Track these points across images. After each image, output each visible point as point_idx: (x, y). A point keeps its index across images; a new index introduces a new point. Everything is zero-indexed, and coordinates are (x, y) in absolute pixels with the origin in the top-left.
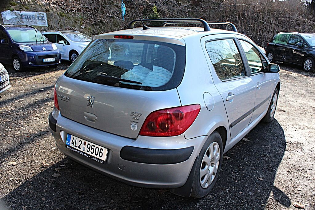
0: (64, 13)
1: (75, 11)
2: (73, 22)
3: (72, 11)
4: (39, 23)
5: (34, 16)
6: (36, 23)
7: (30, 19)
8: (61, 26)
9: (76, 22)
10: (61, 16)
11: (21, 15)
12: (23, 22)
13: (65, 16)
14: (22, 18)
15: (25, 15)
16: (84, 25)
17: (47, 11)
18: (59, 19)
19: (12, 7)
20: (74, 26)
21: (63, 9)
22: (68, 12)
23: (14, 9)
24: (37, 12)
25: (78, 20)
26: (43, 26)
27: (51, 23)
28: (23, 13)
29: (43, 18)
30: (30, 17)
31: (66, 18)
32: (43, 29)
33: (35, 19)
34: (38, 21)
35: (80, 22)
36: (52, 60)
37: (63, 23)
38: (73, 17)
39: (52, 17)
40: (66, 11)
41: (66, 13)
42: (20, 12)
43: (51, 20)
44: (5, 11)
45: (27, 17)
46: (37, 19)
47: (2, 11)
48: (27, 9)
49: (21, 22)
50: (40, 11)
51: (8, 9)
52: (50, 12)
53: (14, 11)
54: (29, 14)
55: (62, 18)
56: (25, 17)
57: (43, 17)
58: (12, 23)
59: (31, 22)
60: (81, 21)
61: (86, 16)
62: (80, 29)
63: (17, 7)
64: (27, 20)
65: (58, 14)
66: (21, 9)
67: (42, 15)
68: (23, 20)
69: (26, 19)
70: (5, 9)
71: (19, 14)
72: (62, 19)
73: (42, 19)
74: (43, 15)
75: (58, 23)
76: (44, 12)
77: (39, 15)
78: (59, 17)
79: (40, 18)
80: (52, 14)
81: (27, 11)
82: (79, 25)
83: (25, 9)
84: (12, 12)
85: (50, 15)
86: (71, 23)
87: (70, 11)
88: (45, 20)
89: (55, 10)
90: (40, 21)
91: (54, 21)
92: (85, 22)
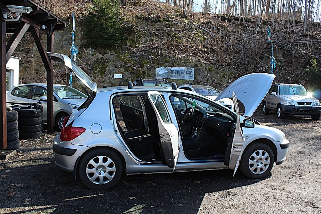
0: (213, 68)
1: (225, 66)
2: (221, 77)
3: (221, 66)
4: (187, 77)
5: (183, 71)
6: (184, 78)
7: (179, 74)
8: (207, 80)
9: (224, 77)
10: (209, 70)
11: (172, 70)
12: (172, 77)
13: (214, 70)
14: (172, 73)
15: (175, 70)
16: (232, 79)
17: (196, 66)
18: (207, 73)
19: (166, 64)
20: (221, 81)
21: (213, 64)
22: (217, 67)
23: (167, 65)
24: (186, 67)
25: (226, 75)
26: (189, 80)
27: (198, 77)
28: (174, 68)
29: (190, 72)
30: (179, 72)
31: (214, 73)
32: (189, 82)
33: (183, 73)
34: (185, 75)
35: (229, 77)
37: (210, 77)
38: (221, 71)
39: (200, 71)
40: (216, 66)
41: (215, 68)
42: (172, 68)
43: (198, 75)
44: (160, 67)
45: (177, 72)
46: (185, 73)
47: (157, 68)
48: (179, 65)
49: (170, 76)
50: (189, 67)
51: (163, 65)
52: (198, 67)
53: (167, 67)
54: (178, 69)
55: (210, 72)
56: (175, 72)
57: (192, 71)
58: (163, 77)
59: (180, 76)
60: (230, 75)
61: (236, 71)
62: (227, 83)
63: (169, 64)
64: (176, 75)
65: (206, 69)
66: (173, 65)
67: (190, 70)
68: (173, 75)
69: (175, 73)
70: (159, 66)
71: (170, 70)
72: (210, 74)
73: (190, 74)
74: (192, 70)
75: (205, 78)
76: (193, 67)
77: (188, 70)
78: (207, 71)
79: (188, 73)
80: (200, 69)
81: (178, 67)
82: (226, 79)
83: (176, 65)
84: (165, 68)
85: (198, 70)
86: (219, 78)
87: (219, 66)
88: (192, 75)
89: (203, 65)
90: (187, 75)
91: (201, 75)
92: (233, 76)
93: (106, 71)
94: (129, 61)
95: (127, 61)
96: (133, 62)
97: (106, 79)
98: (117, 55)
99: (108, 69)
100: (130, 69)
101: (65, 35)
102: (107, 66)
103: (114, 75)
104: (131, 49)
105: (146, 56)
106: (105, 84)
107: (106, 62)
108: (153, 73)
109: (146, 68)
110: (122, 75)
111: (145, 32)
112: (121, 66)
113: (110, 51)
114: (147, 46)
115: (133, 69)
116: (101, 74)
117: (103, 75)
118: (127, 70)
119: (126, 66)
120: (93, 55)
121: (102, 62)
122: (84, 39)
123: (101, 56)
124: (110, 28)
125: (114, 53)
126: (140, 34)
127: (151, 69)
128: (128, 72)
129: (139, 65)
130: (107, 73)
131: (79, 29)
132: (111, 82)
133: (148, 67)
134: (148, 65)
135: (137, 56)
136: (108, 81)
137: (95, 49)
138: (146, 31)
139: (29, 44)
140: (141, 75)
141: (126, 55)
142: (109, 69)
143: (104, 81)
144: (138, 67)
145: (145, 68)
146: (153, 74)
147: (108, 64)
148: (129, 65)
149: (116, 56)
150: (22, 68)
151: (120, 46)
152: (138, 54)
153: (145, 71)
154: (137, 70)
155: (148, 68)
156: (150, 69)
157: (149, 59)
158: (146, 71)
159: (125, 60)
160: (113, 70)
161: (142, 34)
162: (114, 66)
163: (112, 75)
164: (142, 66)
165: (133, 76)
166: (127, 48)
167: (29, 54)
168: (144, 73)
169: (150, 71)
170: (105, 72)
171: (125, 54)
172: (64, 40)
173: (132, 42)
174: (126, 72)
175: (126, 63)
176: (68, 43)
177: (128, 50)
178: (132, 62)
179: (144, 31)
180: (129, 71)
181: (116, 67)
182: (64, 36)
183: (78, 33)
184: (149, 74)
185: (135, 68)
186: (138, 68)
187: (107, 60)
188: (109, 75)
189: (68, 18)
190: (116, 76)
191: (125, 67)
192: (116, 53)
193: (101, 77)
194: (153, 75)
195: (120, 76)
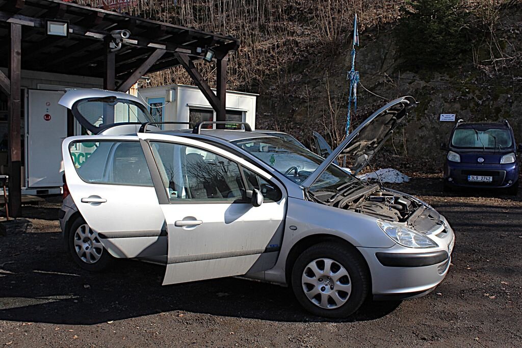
36: (485, 180)
93: (426, 109)
94: (471, 91)
95: (467, 90)
96: (479, 91)
97: (426, 122)
98: (452, 79)
99: (431, 106)
100: (472, 105)
101: (369, 54)
102: (431, 100)
103: (441, 115)
104: (479, 67)
105: (508, 78)
106: (423, 131)
107: (430, 94)
108: (516, 109)
109: (504, 101)
110: (455, 115)
111: (514, 33)
112: (455, 99)
113: (441, 74)
114: (512, 60)
115: (477, 104)
116: (418, 115)
117: (421, 116)
118: (464, 107)
119: (463, 99)
120: (410, 83)
121: (423, 94)
122: (400, 57)
123: (423, 84)
124: (436, 34)
125: (447, 78)
126: (504, 38)
127: (512, 102)
128: (466, 109)
129: (490, 95)
130: (428, 112)
131: (392, 42)
132: (434, 127)
133: (509, 98)
134: (509, 96)
135: (489, 80)
136: (430, 126)
137: (416, 72)
138: (518, 30)
139: (319, 72)
140: (493, 115)
141: (468, 79)
142: (433, 106)
143: (423, 126)
144: (488, 99)
145: (501, 101)
146: (516, 112)
147: (432, 97)
148: (470, 96)
149: (450, 83)
150: (303, 108)
151: (460, 64)
152: (491, 76)
153: (500, 106)
154: (485, 106)
155: (507, 100)
156: (510, 102)
157: (512, 83)
158: (502, 107)
159: (464, 88)
160: (440, 107)
161: (509, 38)
162: (442, 100)
163: (436, 116)
164: (496, 98)
165: (475, 117)
166: (473, 67)
167: (316, 88)
168: (498, 110)
169: (511, 106)
170: (426, 112)
171: (466, 77)
172: (367, 61)
173: (486, 55)
174: (462, 110)
175: (464, 94)
176: (374, 67)
177: (474, 69)
178: (477, 92)
179: (513, 30)
180: (468, 108)
181: (445, 102)
182: (367, 55)
183: (391, 48)
184: (508, 112)
185: (480, 102)
186: (487, 103)
187: (433, 90)
188: (431, 116)
189: (377, 25)
190: (444, 117)
191: (461, 100)
192: (450, 77)
193: (418, 120)
194: (516, 114)
195: (452, 117)
